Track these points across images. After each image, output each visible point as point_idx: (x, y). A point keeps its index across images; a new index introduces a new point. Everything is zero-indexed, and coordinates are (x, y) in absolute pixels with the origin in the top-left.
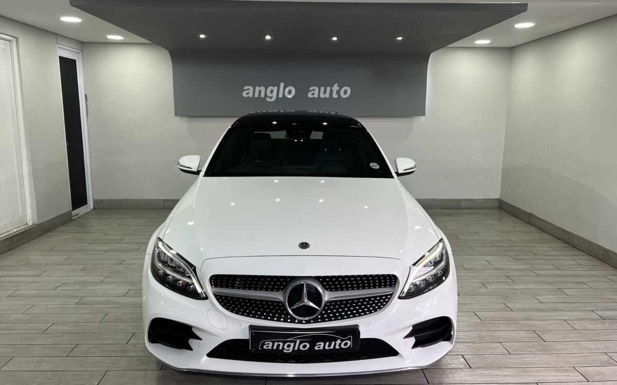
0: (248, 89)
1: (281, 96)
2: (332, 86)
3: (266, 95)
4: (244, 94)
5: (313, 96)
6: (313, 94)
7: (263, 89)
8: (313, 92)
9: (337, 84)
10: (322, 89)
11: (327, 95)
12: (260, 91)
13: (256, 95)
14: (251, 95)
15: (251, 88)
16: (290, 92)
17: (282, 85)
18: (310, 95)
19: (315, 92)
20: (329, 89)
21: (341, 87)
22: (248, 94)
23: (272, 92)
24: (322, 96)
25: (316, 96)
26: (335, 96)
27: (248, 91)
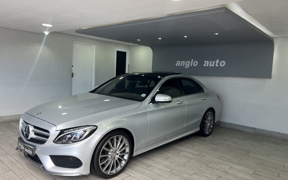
0: (178, 62)
1: (191, 65)
2: (215, 60)
3: (185, 65)
4: (176, 65)
5: (206, 66)
6: (206, 65)
7: (184, 62)
8: (206, 64)
9: (218, 59)
10: (211, 62)
11: (213, 65)
12: (183, 63)
13: (181, 65)
14: (179, 65)
15: (179, 62)
16: (195, 64)
17: (192, 60)
18: (204, 65)
19: (207, 63)
20: (214, 62)
21: (220, 61)
22: (178, 64)
23: (188, 63)
24: (210, 65)
25: (207, 65)
26: (217, 65)
27: (178, 63)
